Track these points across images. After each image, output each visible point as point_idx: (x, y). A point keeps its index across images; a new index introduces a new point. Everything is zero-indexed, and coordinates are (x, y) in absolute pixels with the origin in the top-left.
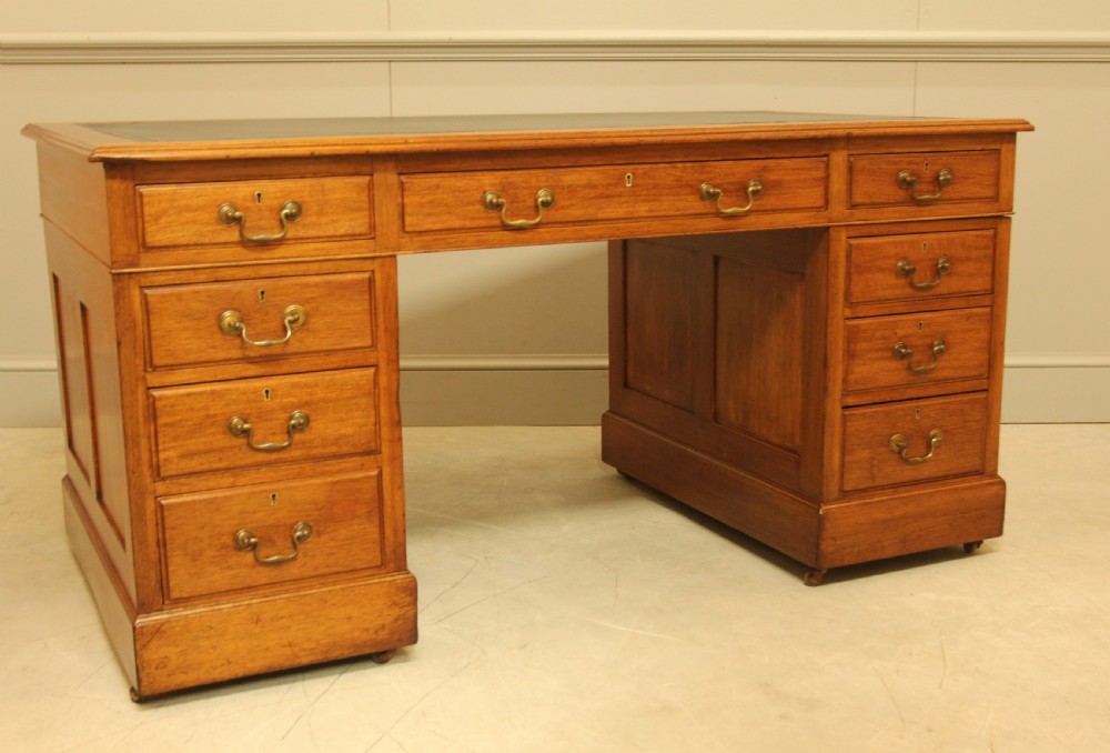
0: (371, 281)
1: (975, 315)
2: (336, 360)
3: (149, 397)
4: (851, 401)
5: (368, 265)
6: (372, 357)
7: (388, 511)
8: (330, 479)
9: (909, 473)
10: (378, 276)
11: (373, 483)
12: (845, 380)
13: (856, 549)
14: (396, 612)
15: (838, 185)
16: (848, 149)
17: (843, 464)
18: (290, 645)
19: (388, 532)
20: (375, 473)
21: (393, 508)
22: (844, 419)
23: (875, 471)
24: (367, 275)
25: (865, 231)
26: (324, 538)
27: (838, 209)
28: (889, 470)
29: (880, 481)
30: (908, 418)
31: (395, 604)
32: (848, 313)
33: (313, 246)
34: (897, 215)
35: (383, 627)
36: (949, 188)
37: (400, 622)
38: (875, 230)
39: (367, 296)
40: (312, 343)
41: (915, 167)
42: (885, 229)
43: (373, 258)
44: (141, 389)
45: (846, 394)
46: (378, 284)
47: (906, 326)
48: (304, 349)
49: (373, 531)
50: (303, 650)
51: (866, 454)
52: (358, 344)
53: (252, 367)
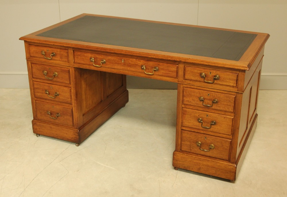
0: (69, 71)
1: (227, 118)
2: (64, 84)
3: (33, 82)
4: (184, 128)
5: (69, 67)
6: (70, 86)
7: (74, 116)
8: (63, 107)
9: (202, 153)
10: (70, 70)
11: (71, 110)
12: (182, 123)
13: (184, 166)
14: (75, 136)
15: (181, 73)
16: (184, 64)
17: (181, 144)
18: (57, 134)
19: (74, 120)
20: (71, 108)
21: (75, 116)
22: (182, 132)
23: (191, 148)
24: (68, 69)
25: (189, 86)
26: (62, 117)
27: (181, 79)
28: (196, 150)
29: (192, 151)
30: (203, 138)
31: (75, 134)
32: (183, 106)
33: (58, 62)
34: (200, 84)
35: (73, 138)
36: (218, 81)
37: (76, 138)
38: (192, 87)
39: (68, 74)
40: (58, 80)
41: (206, 73)
42: (195, 87)
43: (69, 66)
44: (32, 81)
45: (182, 126)
46: (71, 72)
47: (203, 114)
48: (57, 81)
49: (71, 119)
50: (59, 136)
51: (188, 143)
52: (68, 83)
53: (49, 82)
